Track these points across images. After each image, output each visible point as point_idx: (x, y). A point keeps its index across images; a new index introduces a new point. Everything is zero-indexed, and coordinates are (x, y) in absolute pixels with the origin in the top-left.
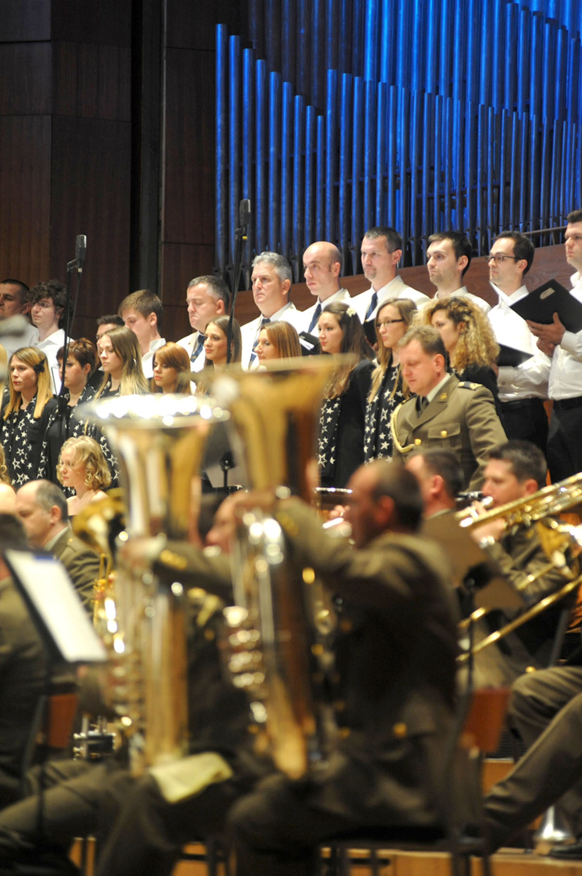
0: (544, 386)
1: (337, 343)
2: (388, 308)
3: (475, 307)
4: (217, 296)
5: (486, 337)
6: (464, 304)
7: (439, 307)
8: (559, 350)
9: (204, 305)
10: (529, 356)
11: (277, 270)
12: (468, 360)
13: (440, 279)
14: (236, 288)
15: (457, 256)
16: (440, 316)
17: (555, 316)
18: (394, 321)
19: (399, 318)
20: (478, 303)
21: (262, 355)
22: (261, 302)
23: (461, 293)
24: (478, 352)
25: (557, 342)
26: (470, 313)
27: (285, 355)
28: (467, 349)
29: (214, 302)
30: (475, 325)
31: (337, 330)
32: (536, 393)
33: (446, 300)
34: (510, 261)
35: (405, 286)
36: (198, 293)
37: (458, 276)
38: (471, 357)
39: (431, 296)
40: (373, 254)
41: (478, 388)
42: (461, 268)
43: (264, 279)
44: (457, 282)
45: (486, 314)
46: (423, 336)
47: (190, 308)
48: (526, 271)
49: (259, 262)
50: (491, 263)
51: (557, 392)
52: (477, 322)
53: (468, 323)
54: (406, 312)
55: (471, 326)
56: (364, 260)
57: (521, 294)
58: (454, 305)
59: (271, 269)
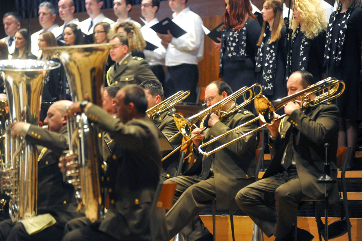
0: (163, 60)
1: (72, 41)
2: (99, 26)
3: (136, 27)
4: (17, 21)
5: (140, 39)
6: (131, 25)
7: (120, 26)
8: (170, 46)
9: (12, 25)
10: (156, 47)
11: (50, 10)
12: (133, 49)
13: (119, 14)
14: (31, 16)
15: (127, 4)
16: (121, 30)
17: (169, 31)
18: (101, 32)
19: (103, 30)
20: (137, 24)
21: (40, 45)
22: (42, 23)
23: (128, 20)
24: (137, 45)
25: (170, 42)
26: (134, 28)
27: (51, 46)
28: (132, 44)
29: (16, 23)
30: (136, 34)
31: (72, 35)
32: (160, 63)
33: (123, 23)
34: (151, 7)
35: (105, 17)
36: (9, 19)
37: (127, 13)
38: (134, 47)
39: (115, 21)
40: (90, 4)
41: (141, 60)
42: (128, 9)
43: (44, 14)
44: (126, 16)
45: (140, 29)
46: (121, 37)
47: (6, 26)
48: (157, 11)
49: (42, 6)
50: (143, 7)
51: (170, 62)
52: (137, 32)
53: (133, 33)
54: (106, 28)
55: (134, 34)
56: (87, 6)
57: (155, 22)
58: (127, 26)
59: (47, 9)
